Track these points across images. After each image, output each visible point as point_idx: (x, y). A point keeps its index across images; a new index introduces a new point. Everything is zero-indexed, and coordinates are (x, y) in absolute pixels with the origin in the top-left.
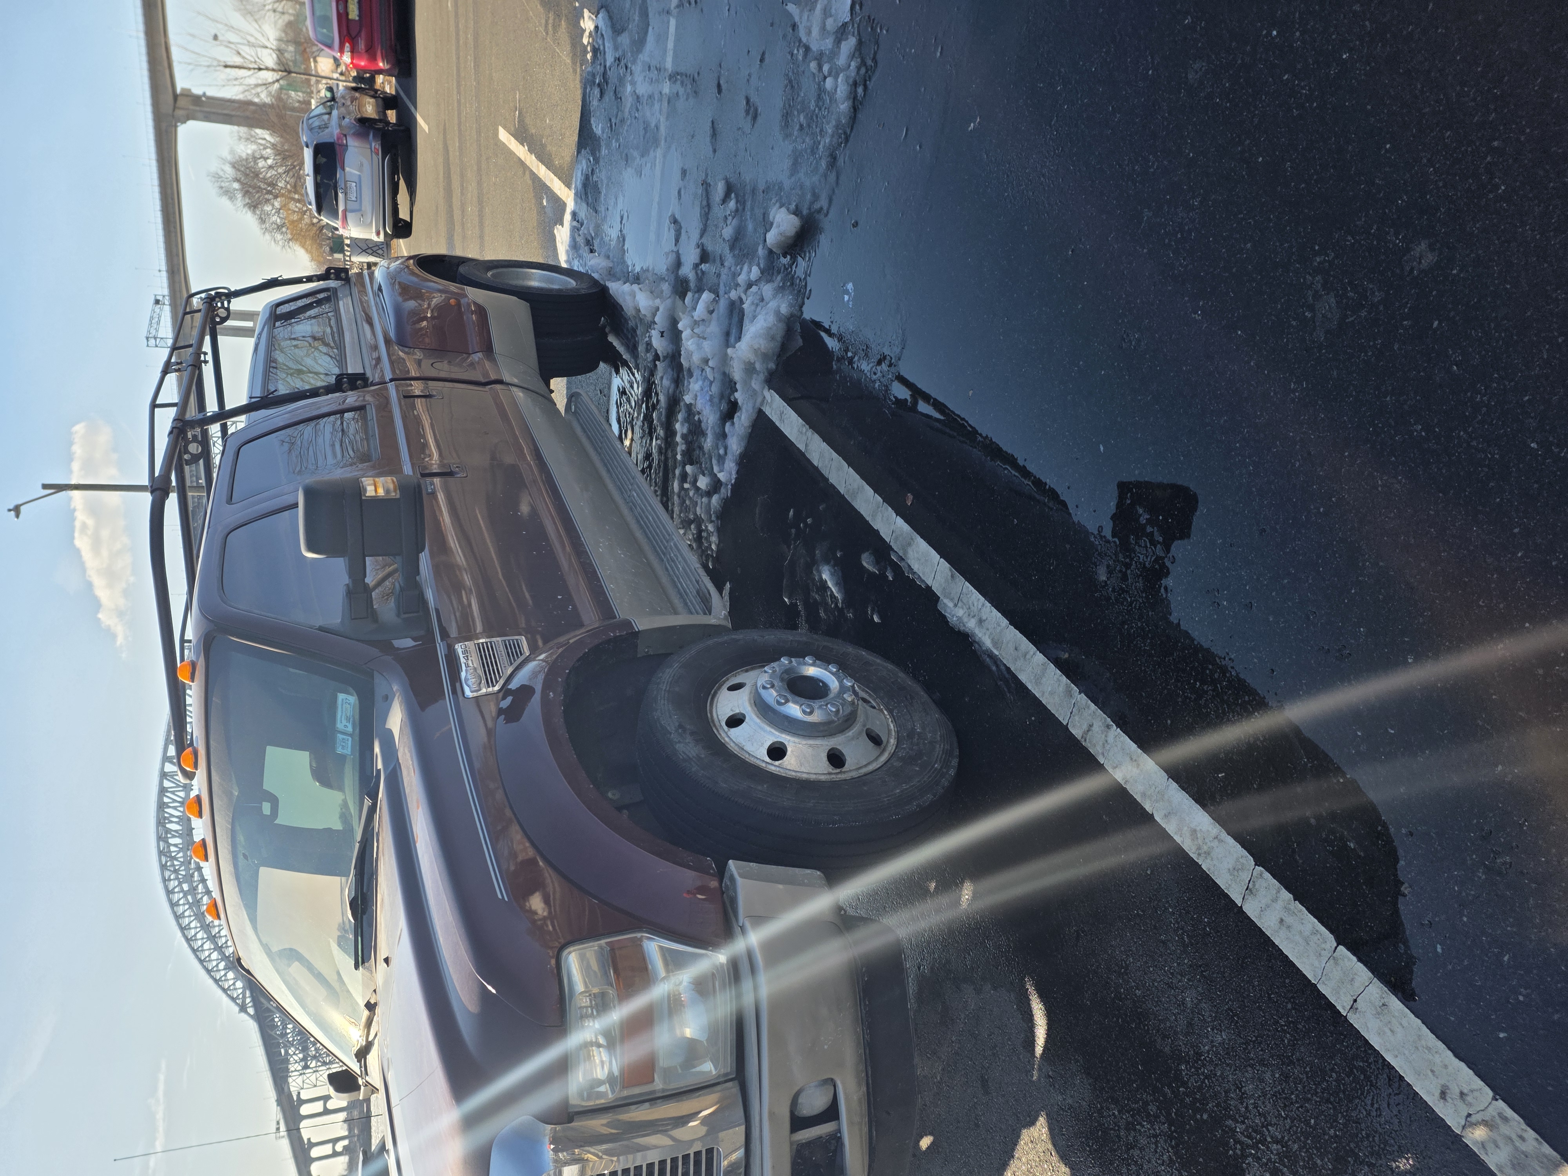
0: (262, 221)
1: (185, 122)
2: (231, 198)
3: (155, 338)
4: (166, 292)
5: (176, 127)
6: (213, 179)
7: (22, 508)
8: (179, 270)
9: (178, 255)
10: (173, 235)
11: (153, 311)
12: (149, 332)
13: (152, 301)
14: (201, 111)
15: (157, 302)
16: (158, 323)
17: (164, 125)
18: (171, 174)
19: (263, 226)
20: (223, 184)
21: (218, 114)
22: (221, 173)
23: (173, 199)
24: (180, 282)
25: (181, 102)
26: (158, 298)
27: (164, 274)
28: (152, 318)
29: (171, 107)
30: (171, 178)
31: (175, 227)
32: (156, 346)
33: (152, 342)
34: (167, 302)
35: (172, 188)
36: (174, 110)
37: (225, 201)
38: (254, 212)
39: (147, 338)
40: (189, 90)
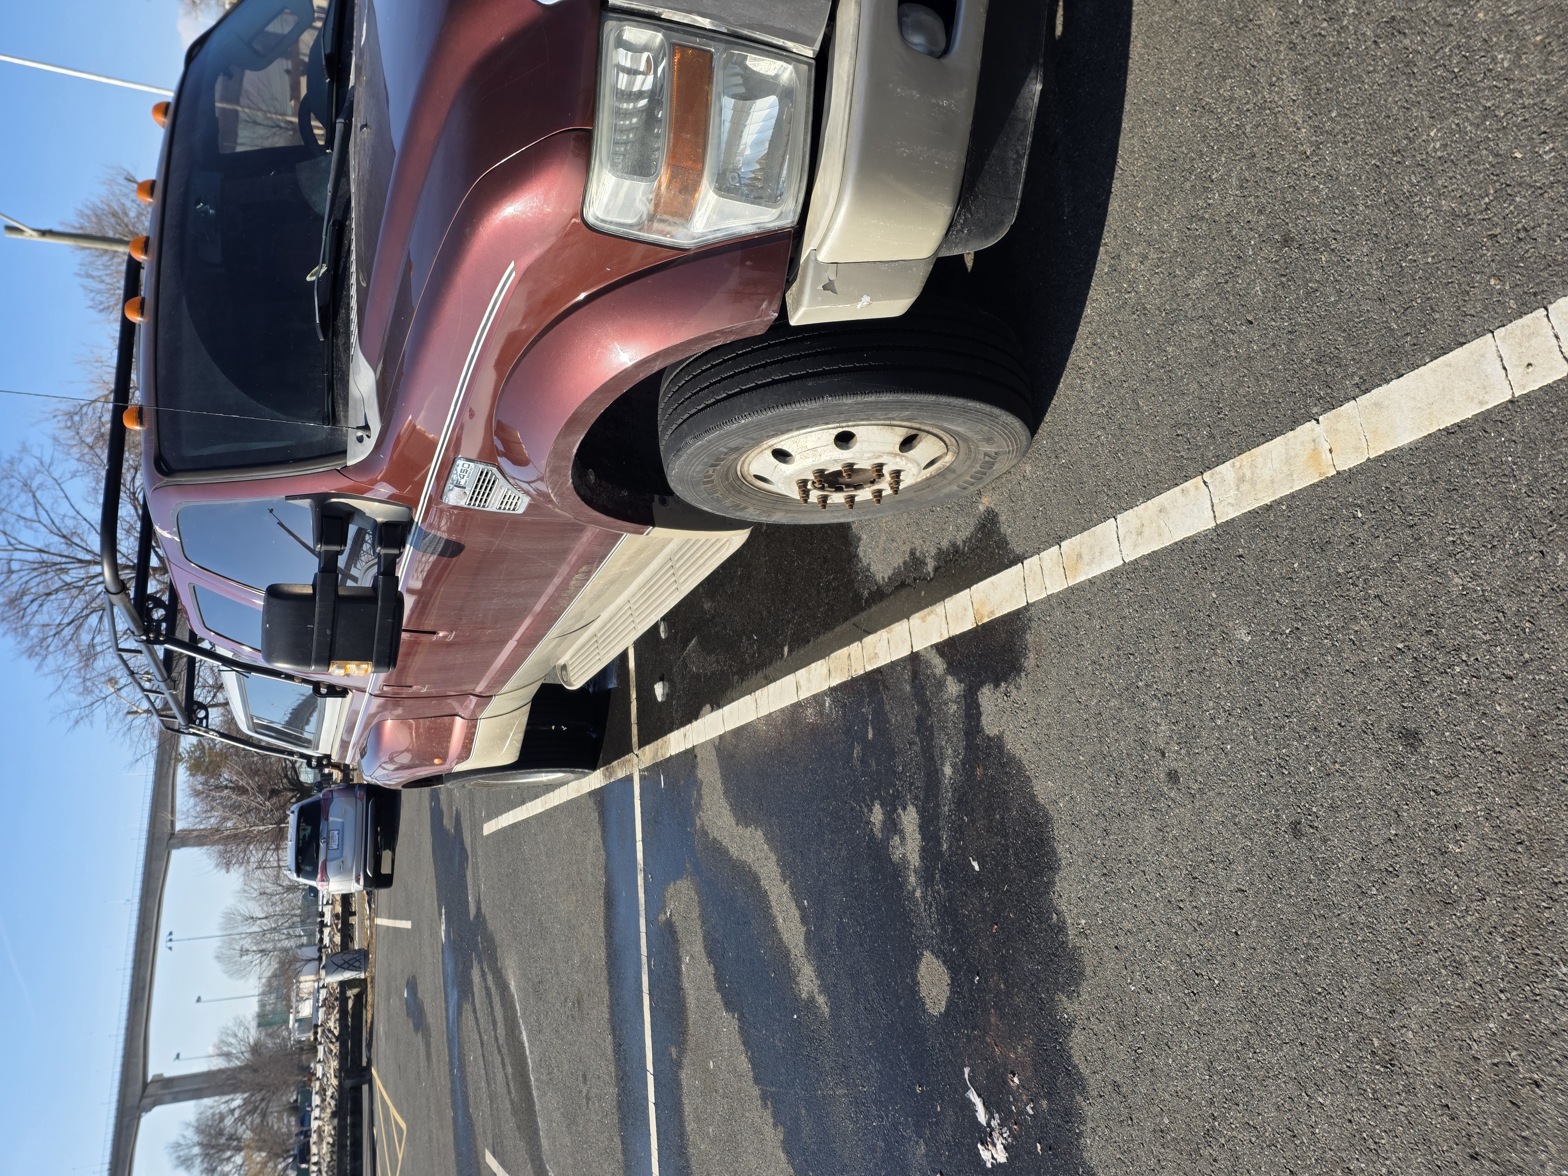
1: (150, 1110)
5: (139, 1118)
6: (172, 1150)
14: (170, 1093)
17: (126, 1120)
20: (181, 1153)
21: (188, 1091)
22: (182, 1141)
25: (150, 1090)
29: (138, 1099)
36: (141, 1100)
40: (161, 1075)
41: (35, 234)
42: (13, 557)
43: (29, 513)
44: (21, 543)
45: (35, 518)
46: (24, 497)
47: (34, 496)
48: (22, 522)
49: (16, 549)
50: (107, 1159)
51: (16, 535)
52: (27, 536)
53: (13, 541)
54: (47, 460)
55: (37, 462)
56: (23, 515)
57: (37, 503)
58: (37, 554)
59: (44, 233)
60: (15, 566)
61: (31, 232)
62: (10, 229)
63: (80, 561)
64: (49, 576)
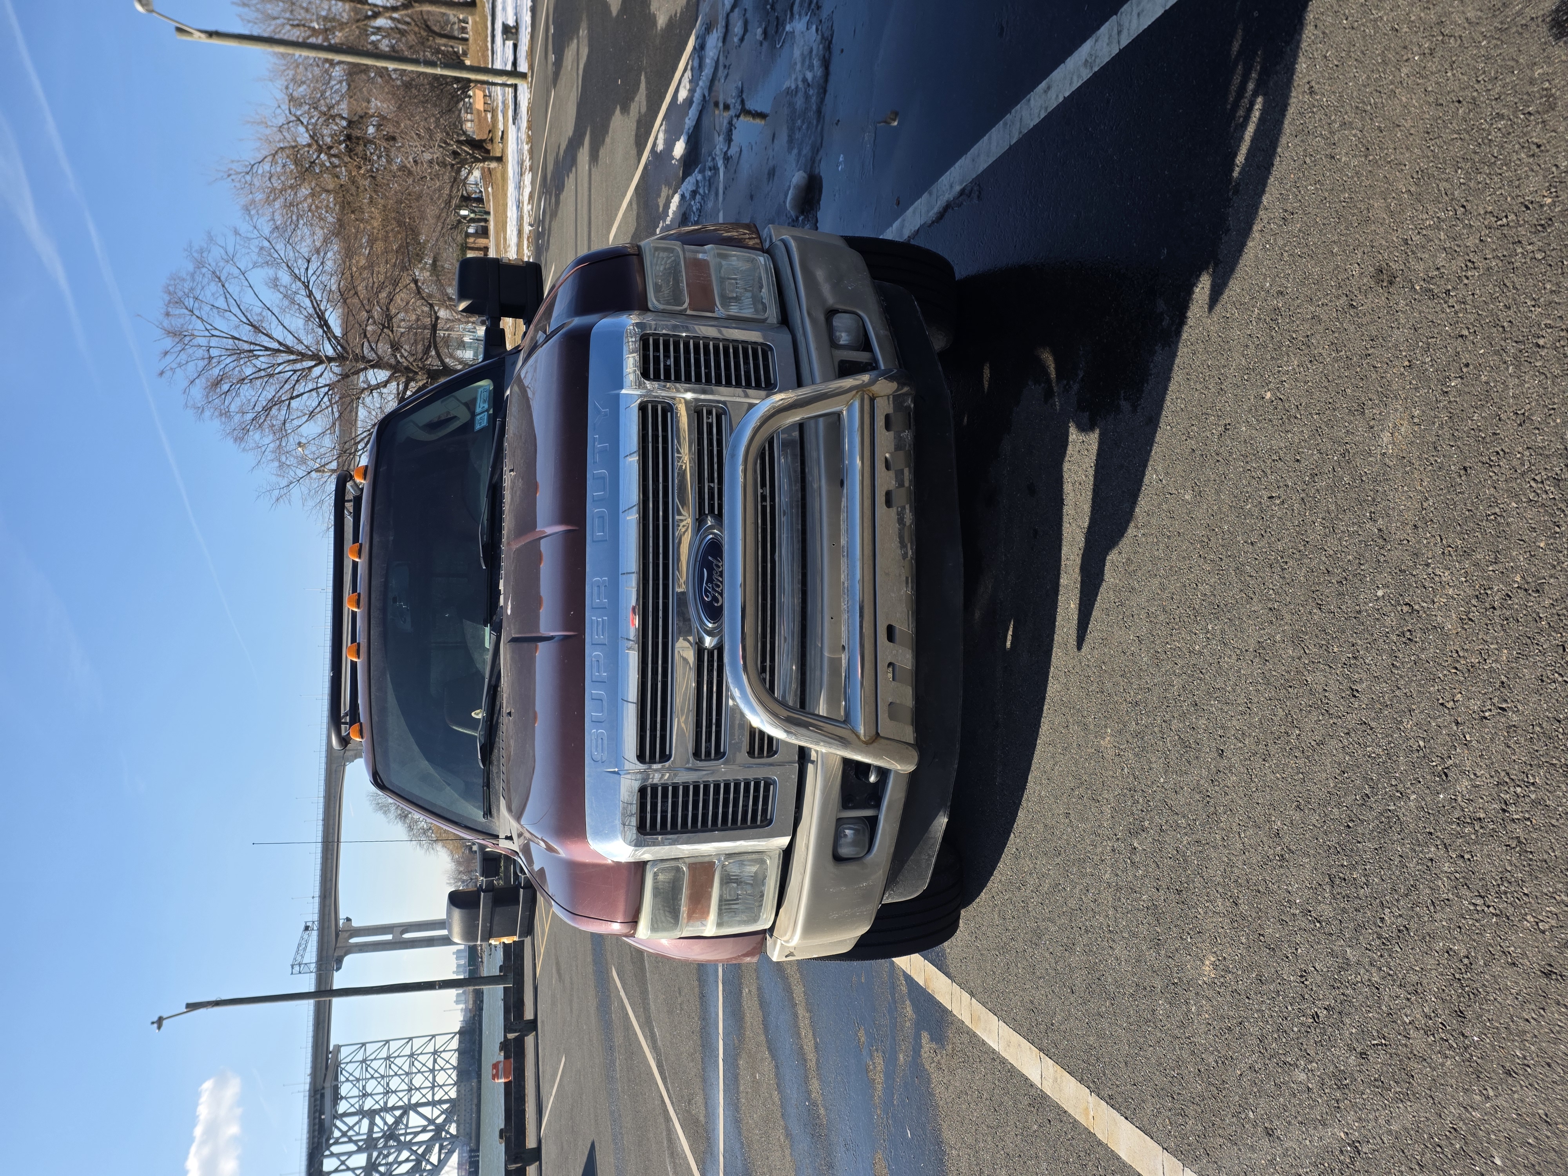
0: (410, 828)
1: (353, 759)
2: (385, 813)
3: (300, 965)
4: (316, 917)
5: (345, 765)
7: (165, 1022)
8: (330, 894)
9: (331, 880)
10: (330, 861)
11: (302, 938)
12: (295, 959)
13: (303, 927)
15: (307, 928)
16: (305, 949)
17: (334, 766)
18: (335, 807)
19: (411, 833)
20: (380, 801)
23: (334, 829)
24: (330, 905)
26: (308, 924)
27: (317, 900)
28: (299, 945)
30: (335, 811)
31: (332, 855)
32: (300, 973)
33: (297, 968)
34: (315, 928)
35: (334, 819)
37: (380, 815)
38: (404, 822)
39: (292, 966)
41: (203, 36)
42: (211, 345)
43: (221, 303)
44: (216, 329)
45: (227, 308)
46: (214, 287)
47: (223, 286)
48: (215, 310)
49: (213, 336)
50: (322, 794)
51: (210, 321)
52: (220, 324)
53: (209, 327)
54: (231, 251)
55: (222, 252)
56: (216, 305)
57: (227, 294)
58: (231, 341)
59: (211, 34)
60: (214, 352)
61: (198, 34)
62: (179, 30)
63: (267, 349)
64: (242, 362)
